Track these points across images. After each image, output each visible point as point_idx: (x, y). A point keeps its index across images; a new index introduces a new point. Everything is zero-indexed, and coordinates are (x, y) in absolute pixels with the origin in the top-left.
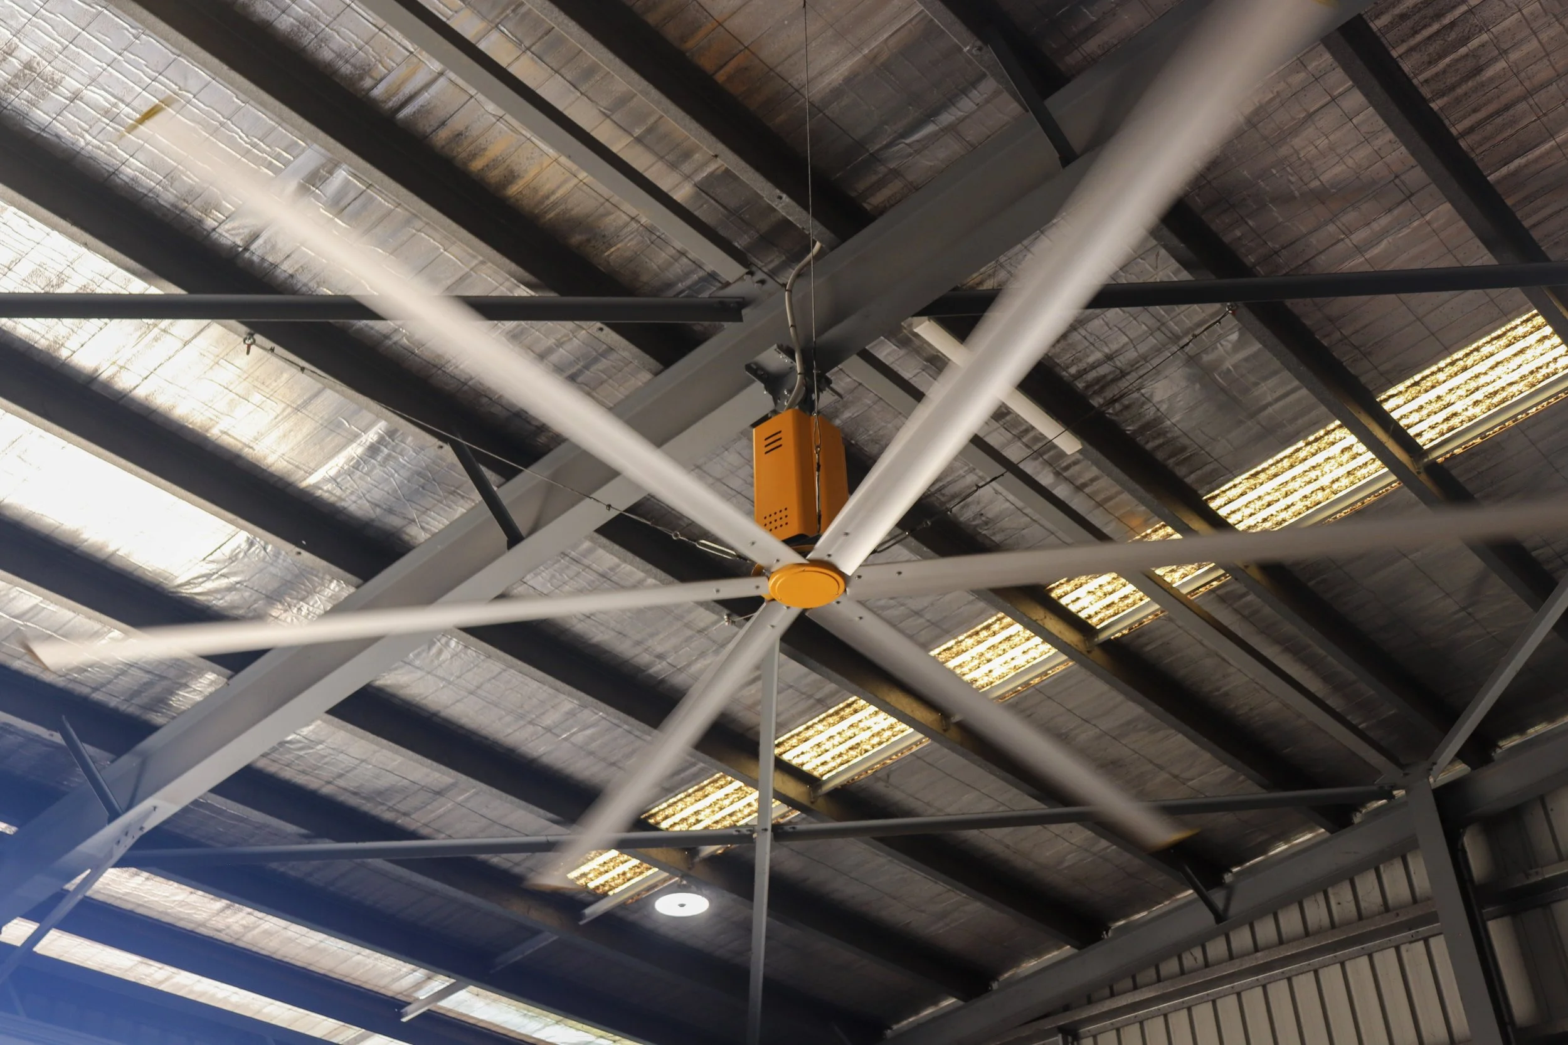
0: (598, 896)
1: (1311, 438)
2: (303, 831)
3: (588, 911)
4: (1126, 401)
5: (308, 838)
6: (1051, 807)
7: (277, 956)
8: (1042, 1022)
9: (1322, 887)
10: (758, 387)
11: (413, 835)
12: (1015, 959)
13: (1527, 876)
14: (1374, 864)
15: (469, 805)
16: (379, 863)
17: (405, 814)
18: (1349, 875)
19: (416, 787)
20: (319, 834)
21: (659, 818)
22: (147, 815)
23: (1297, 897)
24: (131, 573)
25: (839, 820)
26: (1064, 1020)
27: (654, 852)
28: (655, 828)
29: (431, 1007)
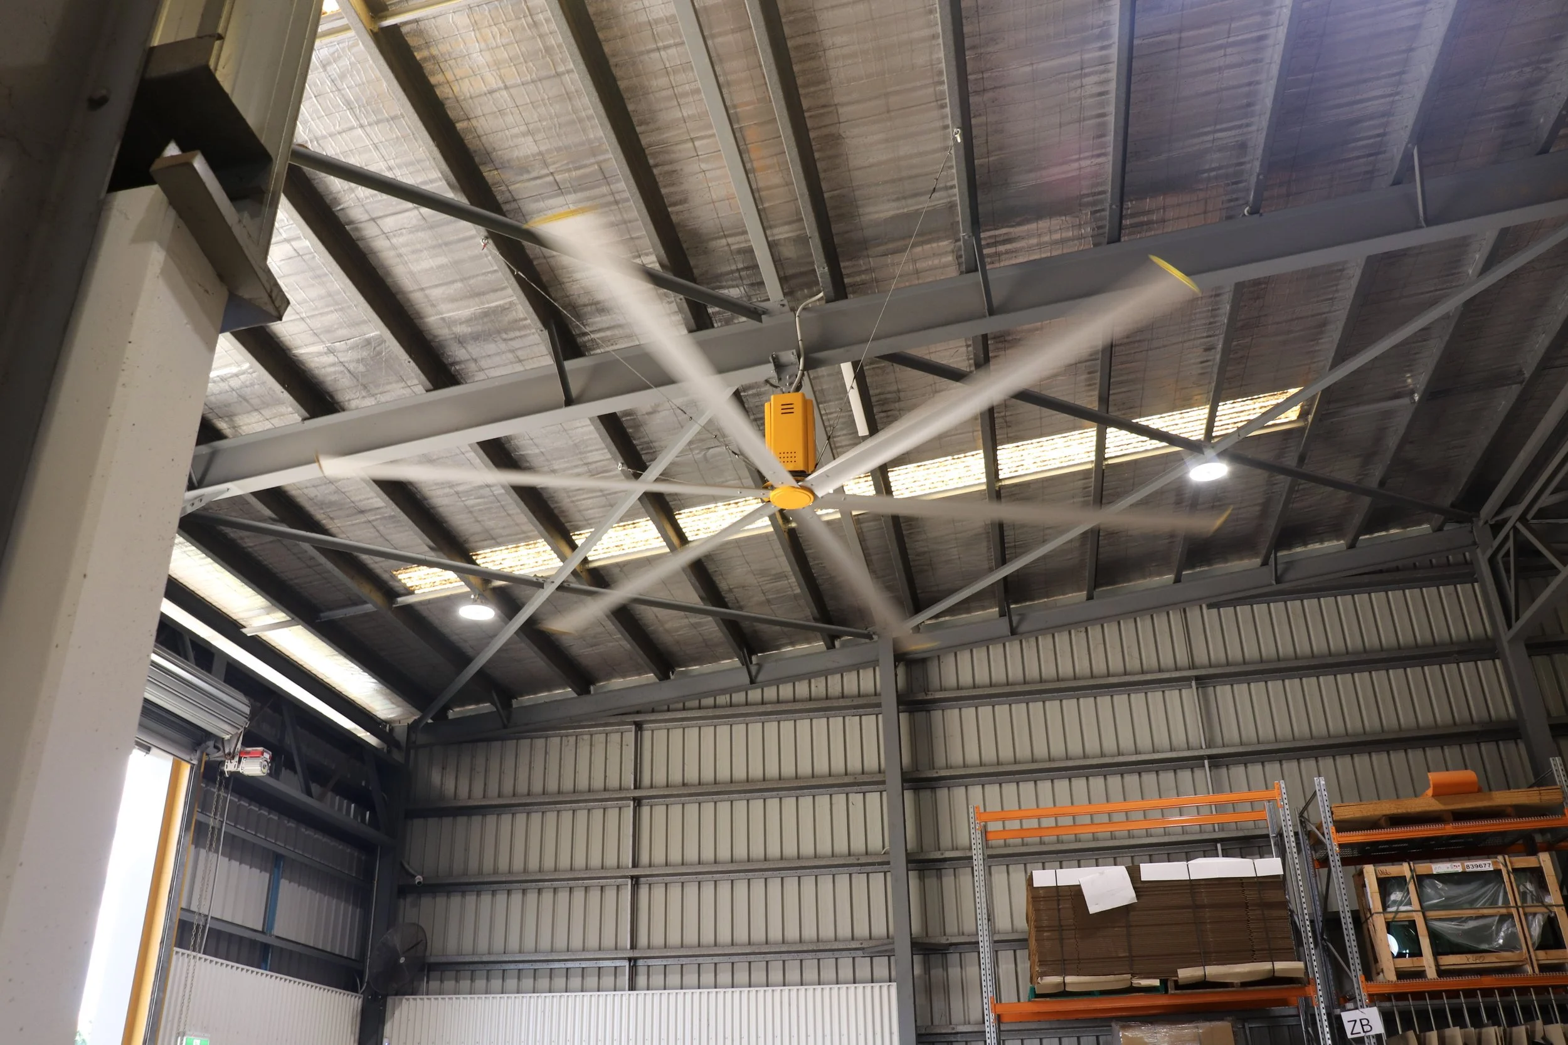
0: (410, 592)
1: (956, 457)
2: (274, 516)
3: (400, 599)
4: (889, 413)
5: (274, 521)
6: (705, 605)
7: (181, 581)
8: (624, 717)
9: (809, 676)
10: (771, 366)
11: (325, 532)
12: (609, 676)
13: (926, 694)
14: (841, 671)
15: (374, 523)
16: (306, 546)
17: (332, 519)
18: (826, 673)
19: (352, 505)
20: (282, 520)
21: (479, 557)
22: (222, 492)
23: (793, 679)
24: (278, 338)
25: (590, 585)
26: (638, 718)
27: (472, 578)
28: (474, 562)
29: (258, 634)
